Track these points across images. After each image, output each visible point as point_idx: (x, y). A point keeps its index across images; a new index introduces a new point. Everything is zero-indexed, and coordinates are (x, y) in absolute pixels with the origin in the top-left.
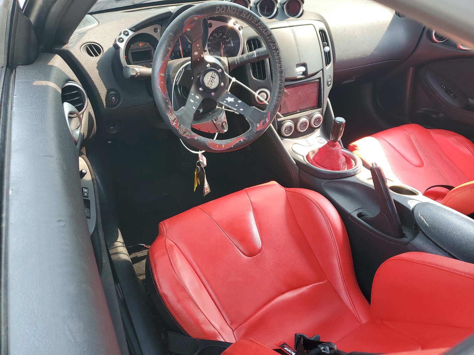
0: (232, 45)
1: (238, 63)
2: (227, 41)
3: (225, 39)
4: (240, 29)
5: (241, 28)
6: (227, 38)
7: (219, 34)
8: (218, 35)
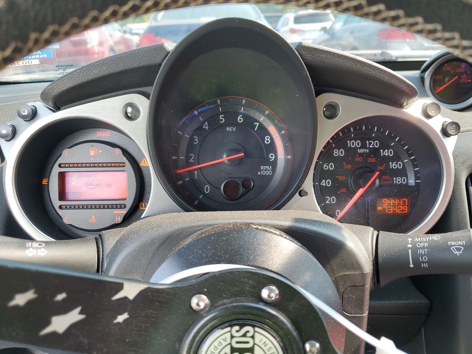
0: (412, 182)
1: (417, 263)
2: (393, 165)
3: (387, 159)
4: (445, 133)
5: (450, 131)
6: (396, 158)
7: (370, 144)
8: (364, 146)
